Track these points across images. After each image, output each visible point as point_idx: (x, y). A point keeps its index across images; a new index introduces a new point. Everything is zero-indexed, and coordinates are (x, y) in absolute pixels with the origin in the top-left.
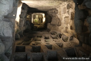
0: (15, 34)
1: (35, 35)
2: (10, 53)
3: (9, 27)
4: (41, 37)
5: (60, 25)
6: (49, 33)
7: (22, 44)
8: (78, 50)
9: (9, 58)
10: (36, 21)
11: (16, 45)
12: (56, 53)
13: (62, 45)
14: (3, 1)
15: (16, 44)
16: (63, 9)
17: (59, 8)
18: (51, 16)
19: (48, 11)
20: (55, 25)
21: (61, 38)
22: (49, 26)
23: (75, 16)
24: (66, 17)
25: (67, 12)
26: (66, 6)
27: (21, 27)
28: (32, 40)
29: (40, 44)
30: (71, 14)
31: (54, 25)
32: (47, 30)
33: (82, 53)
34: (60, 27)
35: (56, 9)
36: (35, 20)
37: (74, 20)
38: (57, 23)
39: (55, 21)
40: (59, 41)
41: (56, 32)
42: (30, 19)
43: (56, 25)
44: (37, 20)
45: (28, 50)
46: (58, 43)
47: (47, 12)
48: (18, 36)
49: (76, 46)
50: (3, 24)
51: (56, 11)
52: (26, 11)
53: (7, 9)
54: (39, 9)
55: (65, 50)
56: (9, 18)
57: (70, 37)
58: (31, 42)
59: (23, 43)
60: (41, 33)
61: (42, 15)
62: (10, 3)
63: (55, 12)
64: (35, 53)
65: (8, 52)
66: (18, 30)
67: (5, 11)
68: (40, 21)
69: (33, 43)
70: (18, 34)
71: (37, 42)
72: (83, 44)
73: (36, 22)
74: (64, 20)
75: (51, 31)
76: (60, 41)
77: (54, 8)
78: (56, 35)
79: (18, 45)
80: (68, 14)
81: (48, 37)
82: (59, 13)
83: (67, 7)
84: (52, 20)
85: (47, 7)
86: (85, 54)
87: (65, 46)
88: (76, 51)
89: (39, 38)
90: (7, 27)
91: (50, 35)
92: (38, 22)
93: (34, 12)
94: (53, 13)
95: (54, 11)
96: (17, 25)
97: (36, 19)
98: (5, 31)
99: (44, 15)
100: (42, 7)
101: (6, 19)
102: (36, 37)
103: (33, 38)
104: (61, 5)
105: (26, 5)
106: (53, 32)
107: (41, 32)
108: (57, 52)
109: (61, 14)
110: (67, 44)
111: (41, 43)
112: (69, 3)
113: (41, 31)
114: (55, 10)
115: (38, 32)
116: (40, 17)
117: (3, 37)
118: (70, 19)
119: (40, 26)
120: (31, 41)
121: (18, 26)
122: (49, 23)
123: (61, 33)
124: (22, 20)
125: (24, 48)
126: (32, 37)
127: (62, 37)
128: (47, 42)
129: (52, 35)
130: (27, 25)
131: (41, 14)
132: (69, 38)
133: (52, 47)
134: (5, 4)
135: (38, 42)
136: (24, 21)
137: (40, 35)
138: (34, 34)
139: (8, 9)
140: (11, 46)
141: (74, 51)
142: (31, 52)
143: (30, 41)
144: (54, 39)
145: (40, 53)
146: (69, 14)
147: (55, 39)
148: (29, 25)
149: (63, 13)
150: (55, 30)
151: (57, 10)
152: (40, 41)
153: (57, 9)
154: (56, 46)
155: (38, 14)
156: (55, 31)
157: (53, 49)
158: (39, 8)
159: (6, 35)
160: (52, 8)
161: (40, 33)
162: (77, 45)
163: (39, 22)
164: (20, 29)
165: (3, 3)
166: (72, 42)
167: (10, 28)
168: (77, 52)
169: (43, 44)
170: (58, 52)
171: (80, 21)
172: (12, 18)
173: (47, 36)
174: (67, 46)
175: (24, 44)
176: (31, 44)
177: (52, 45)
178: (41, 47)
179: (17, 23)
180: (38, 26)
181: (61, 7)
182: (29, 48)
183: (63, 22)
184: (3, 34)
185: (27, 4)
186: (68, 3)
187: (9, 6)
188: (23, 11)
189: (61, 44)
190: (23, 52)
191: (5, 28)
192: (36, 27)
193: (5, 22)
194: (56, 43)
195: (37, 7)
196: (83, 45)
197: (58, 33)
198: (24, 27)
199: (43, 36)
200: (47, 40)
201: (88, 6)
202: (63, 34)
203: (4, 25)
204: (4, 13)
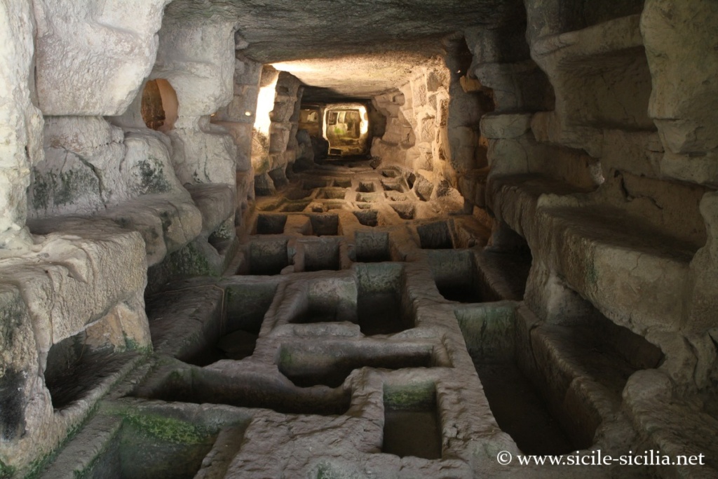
0: (256, 177)
1: (328, 178)
2: (228, 238)
3: (223, 154)
4: (347, 184)
5: (413, 145)
6: (376, 171)
7: (282, 207)
8: (458, 228)
9: (225, 251)
10: (337, 131)
11: (257, 213)
12: (385, 237)
13: (413, 212)
14: (197, 69)
15: (258, 207)
16: (417, 90)
17: (407, 85)
18: (385, 113)
19: (373, 97)
20: (396, 144)
21: (413, 190)
22: (377, 148)
23: (450, 115)
24: (429, 117)
25: (427, 100)
26: (425, 80)
27: (280, 152)
28: (314, 194)
29: (340, 208)
30: (443, 107)
31: (392, 145)
32: (370, 161)
33: (468, 235)
34: (411, 150)
35: (397, 90)
36: (334, 130)
37: (446, 127)
38: (404, 138)
39: (398, 132)
40: (406, 198)
41: (398, 170)
42: (317, 127)
43: (400, 144)
44: (341, 127)
45: (295, 227)
46: (401, 206)
47: (370, 100)
48: (266, 182)
49: (453, 214)
50: (203, 145)
51: (398, 98)
52: (294, 99)
53: (211, 93)
54: (341, 91)
55: (418, 228)
56: (232, 122)
57: (440, 186)
58: (311, 201)
59: (285, 205)
60: (349, 171)
61: (358, 110)
62: (222, 73)
63: (394, 100)
64: (315, 238)
65: (223, 232)
66: (265, 164)
67: (206, 100)
68: (353, 132)
69: (317, 204)
70: (268, 177)
71: (330, 200)
72: (476, 208)
73: (338, 136)
74: (423, 129)
75: (383, 166)
76: (408, 197)
77: (389, 86)
78: (397, 178)
79: (266, 213)
80: (432, 108)
81: (372, 185)
82: (406, 103)
83: (428, 83)
84: (387, 127)
85: (367, 83)
86: (476, 241)
87: (420, 215)
88: (453, 229)
89: (340, 190)
90: (216, 152)
91: (376, 179)
92: (344, 136)
93: (330, 103)
94: (388, 103)
95: (391, 97)
96: (263, 145)
97: (338, 126)
98: (211, 167)
99: (362, 110)
100: (349, 83)
101: (215, 127)
102: (332, 184)
103: (318, 190)
104: (411, 78)
105: (294, 77)
106: (391, 168)
107: (349, 169)
108: (388, 234)
109: (412, 108)
110: (428, 207)
111: (344, 206)
112: (435, 70)
113: (351, 166)
114: (394, 94)
115: (340, 169)
116: (353, 117)
117: (207, 185)
118: (438, 125)
119: (351, 148)
120: (311, 197)
121: (265, 148)
122: (379, 140)
123: (414, 173)
124: (282, 129)
125: (283, 221)
126: (316, 187)
127: (415, 184)
128: (364, 200)
129: (385, 180)
130: (303, 146)
131: (355, 107)
132: (435, 188)
133: (376, 218)
134: (205, 78)
135: (333, 203)
136: (287, 133)
137: (344, 179)
138: (326, 174)
139: (217, 93)
140: (230, 216)
141: (447, 232)
142: (301, 235)
143: (307, 198)
144: (388, 192)
145: (332, 238)
146: (435, 108)
147: (392, 192)
148: (310, 145)
149: (419, 102)
150: (396, 161)
151: (402, 94)
152: (343, 197)
153: (402, 90)
154: (389, 214)
155: (344, 107)
156: (396, 165)
157: (380, 225)
158: (340, 86)
159: (216, 180)
160: (382, 87)
161: (346, 172)
162: (456, 212)
163: (349, 135)
164: (274, 158)
165: (198, 73)
166: (443, 202)
167: (227, 157)
168: (455, 235)
169: (347, 209)
170: (391, 233)
171: (468, 129)
172: (240, 122)
173: (367, 181)
174: (426, 213)
175: (286, 210)
176: (308, 209)
177: (376, 213)
178: (340, 217)
179: (263, 139)
180: (345, 149)
181: (411, 83)
182: (297, 220)
183: (420, 133)
184: (206, 176)
185: (298, 76)
186: (432, 70)
187: (218, 84)
188: (284, 98)
189: (410, 209)
190: (276, 233)
191: (210, 157)
192: (339, 151)
193: (208, 137)
194: (393, 207)
195: (333, 83)
196: (476, 210)
197: (405, 170)
198: (290, 153)
199: (353, 183)
200: (364, 195)
201: (484, 81)
202: (419, 176)
203: (206, 147)
204: (202, 107)
